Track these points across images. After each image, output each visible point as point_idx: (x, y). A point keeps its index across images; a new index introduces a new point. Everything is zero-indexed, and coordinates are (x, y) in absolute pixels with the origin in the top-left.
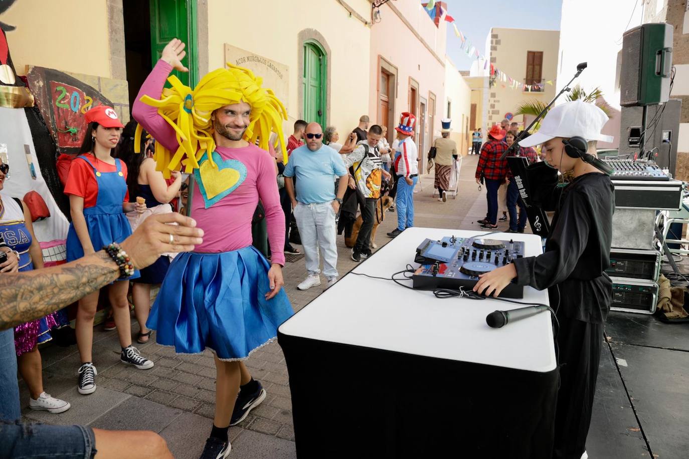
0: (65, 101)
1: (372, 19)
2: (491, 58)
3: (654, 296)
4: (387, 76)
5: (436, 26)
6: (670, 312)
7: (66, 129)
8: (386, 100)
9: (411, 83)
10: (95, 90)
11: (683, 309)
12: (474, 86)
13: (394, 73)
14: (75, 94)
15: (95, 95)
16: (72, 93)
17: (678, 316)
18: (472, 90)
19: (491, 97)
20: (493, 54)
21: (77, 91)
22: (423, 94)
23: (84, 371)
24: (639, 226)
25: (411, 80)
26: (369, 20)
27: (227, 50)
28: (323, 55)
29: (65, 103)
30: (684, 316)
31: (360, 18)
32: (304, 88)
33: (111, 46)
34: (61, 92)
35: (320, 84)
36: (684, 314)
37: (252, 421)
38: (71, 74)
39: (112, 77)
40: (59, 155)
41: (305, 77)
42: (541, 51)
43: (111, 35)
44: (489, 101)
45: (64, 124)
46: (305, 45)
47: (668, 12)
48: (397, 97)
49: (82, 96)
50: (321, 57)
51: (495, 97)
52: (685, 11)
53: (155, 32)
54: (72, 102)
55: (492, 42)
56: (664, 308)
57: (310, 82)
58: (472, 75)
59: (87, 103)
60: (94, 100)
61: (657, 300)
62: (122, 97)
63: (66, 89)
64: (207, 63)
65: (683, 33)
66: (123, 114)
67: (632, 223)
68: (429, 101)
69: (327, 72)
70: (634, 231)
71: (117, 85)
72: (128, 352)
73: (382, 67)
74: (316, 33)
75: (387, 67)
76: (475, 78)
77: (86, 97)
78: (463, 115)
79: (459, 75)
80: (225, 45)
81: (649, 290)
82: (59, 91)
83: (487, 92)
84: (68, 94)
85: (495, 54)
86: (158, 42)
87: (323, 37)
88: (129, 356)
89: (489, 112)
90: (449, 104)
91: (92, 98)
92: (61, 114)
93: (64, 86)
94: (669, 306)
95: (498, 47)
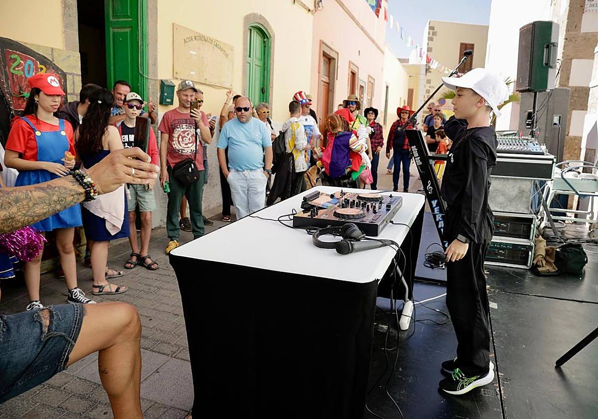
0: (19, 69)
1: (315, 7)
2: (428, 48)
3: (530, 253)
4: (329, 60)
5: (376, 16)
6: (543, 266)
7: (20, 93)
8: (328, 82)
9: (351, 67)
10: (49, 60)
11: (553, 265)
12: (412, 73)
13: (335, 58)
14: (29, 62)
15: (48, 64)
16: (27, 61)
17: (549, 270)
18: (410, 76)
19: (427, 83)
20: (429, 44)
21: (31, 59)
22: (362, 78)
23: (33, 308)
24: (520, 193)
25: (351, 65)
26: (312, 8)
27: (175, 30)
28: (267, 37)
29: (19, 70)
30: (553, 271)
31: (304, 6)
32: (249, 66)
33: (64, 20)
34: (15, 60)
35: (264, 64)
36: (554, 268)
37: (179, 351)
38: (25, 43)
39: (65, 48)
40: (13, 116)
41: (250, 57)
42: (472, 43)
43: (64, 11)
44: (425, 86)
45: (18, 89)
46: (251, 28)
47: (569, 13)
48: (337, 79)
49: (35, 64)
50: (266, 40)
51: (430, 83)
52: (583, 13)
53: (109, 9)
54: (26, 69)
55: (429, 34)
56: (538, 264)
57: (255, 62)
58: (411, 63)
59: (41, 71)
60: (47, 69)
61: (533, 256)
62: (74, 67)
63: (21, 58)
64: (156, 40)
65: (582, 32)
66: (75, 83)
67: (514, 190)
68: (368, 84)
69: (270, 53)
70: (515, 197)
71: (70, 56)
72: (74, 293)
73: (323, 52)
74: (261, 17)
75: (328, 52)
76: (413, 65)
77: (40, 66)
78: (401, 98)
79: (398, 62)
80: (173, 24)
81: (526, 248)
82: (13, 59)
83: (423, 78)
84: (22, 62)
85: (432, 44)
86: (111, 19)
87: (267, 21)
88: (75, 297)
89: (424, 96)
90: (387, 87)
91: (45, 66)
92: (16, 80)
93: (19, 55)
94: (542, 262)
95: (434, 37)
